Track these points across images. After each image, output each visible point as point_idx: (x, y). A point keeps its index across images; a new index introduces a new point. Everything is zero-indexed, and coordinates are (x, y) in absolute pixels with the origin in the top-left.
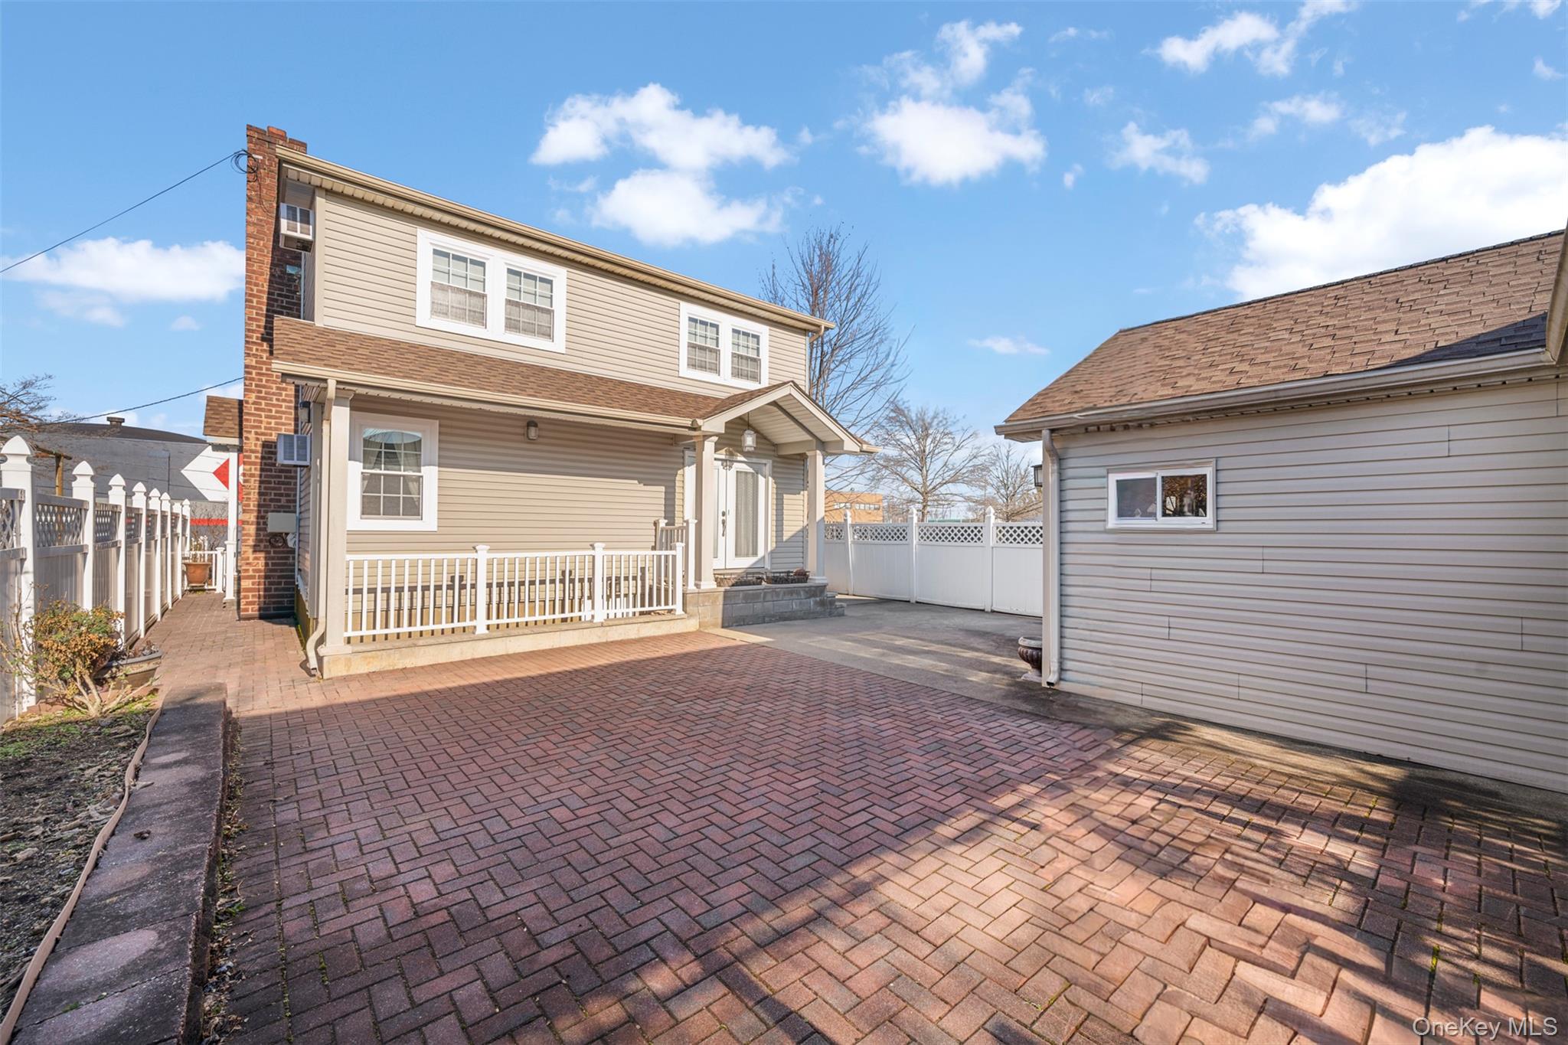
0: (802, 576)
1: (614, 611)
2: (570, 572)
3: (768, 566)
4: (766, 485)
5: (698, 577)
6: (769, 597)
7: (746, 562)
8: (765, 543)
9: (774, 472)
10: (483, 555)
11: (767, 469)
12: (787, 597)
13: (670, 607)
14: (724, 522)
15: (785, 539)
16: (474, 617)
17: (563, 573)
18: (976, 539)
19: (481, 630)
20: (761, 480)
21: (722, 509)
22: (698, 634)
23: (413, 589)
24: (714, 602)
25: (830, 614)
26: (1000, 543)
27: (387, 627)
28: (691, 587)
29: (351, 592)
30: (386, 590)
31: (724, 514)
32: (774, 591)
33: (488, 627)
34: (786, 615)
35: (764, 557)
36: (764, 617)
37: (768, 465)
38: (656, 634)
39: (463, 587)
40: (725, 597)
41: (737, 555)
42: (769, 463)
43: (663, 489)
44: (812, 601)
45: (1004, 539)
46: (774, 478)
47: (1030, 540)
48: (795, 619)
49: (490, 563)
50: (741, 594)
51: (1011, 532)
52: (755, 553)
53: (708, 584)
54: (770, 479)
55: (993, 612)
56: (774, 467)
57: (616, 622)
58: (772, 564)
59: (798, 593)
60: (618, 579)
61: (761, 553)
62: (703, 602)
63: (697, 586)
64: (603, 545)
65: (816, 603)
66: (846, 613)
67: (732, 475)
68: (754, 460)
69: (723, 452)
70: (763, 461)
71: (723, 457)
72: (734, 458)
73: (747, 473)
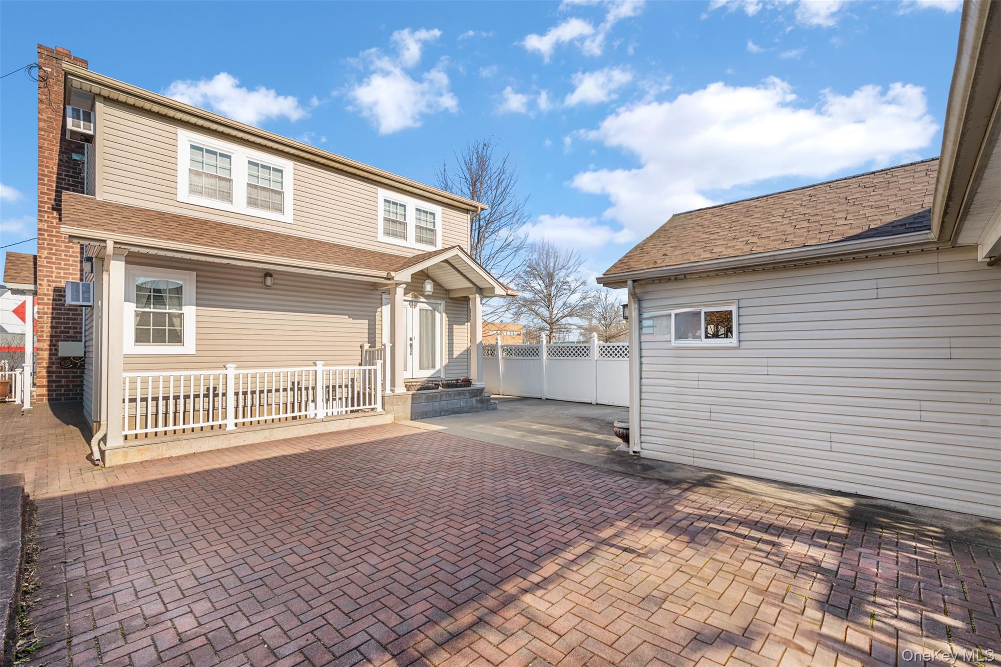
0: (467, 382)
1: (332, 410)
2: (299, 383)
3: (443, 376)
4: (441, 319)
5: (393, 384)
6: (444, 398)
7: (427, 374)
8: (441, 360)
9: (446, 309)
10: (231, 371)
11: (441, 307)
12: (456, 398)
13: (373, 406)
14: (411, 345)
15: (455, 356)
16: (225, 417)
17: (293, 383)
18: (585, 355)
19: (231, 427)
20: (437, 315)
21: (410, 336)
22: (394, 425)
23: (176, 398)
24: (404, 402)
25: (487, 409)
26: (601, 357)
27: (156, 426)
28: (388, 391)
29: (127, 401)
30: (155, 399)
31: (411, 339)
32: (447, 393)
33: (236, 425)
34: (457, 410)
35: (440, 370)
37: (442, 305)
38: (363, 426)
39: (216, 395)
40: (412, 399)
41: (420, 368)
42: (443, 303)
43: (367, 322)
44: (474, 400)
45: (604, 355)
46: (446, 313)
47: (621, 355)
48: (463, 413)
49: (237, 377)
50: (424, 396)
51: (609, 349)
52: (434, 367)
53: (400, 389)
54: (444, 314)
55: (597, 404)
56: (446, 306)
57: (333, 418)
58: (446, 374)
59: (464, 394)
60: (334, 387)
61: (438, 366)
62: (397, 402)
63: (392, 391)
64: (323, 363)
65: (477, 401)
66: (498, 407)
67: (416, 310)
68: (432, 301)
69: (410, 295)
70: (439, 302)
71: (410, 299)
72: (418, 300)
73: (427, 310)
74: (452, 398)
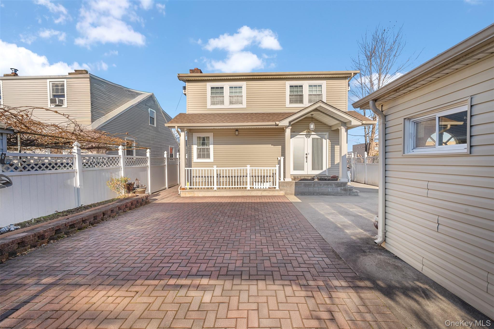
0: (335, 178)
1: (253, 186)
3: (327, 174)
4: (326, 143)
7: (317, 172)
8: (326, 165)
9: (329, 137)
11: (326, 136)
13: (274, 186)
14: (306, 157)
15: (335, 163)
20: (324, 141)
21: (306, 152)
24: (291, 186)
31: (306, 154)
32: (319, 183)
33: (217, 188)
34: (325, 193)
35: (325, 171)
36: (314, 193)
37: (327, 135)
40: (296, 185)
41: (313, 169)
42: (327, 133)
44: (339, 188)
46: (329, 139)
48: (330, 195)
49: (217, 170)
50: (303, 184)
52: (322, 169)
53: (288, 179)
54: (328, 140)
56: (329, 135)
58: (329, 173)
59: (331, 185)
61: (324, 169)
62: (286, 186)
65: (341, 189)
66: (359, 195)
67: (310, 140)
68: (320, 133)
69: (305, 131)
70: (324, 133)
71: (305, 134)
72: (310, 133)
73: (317, 139)
74: (322, 186)
